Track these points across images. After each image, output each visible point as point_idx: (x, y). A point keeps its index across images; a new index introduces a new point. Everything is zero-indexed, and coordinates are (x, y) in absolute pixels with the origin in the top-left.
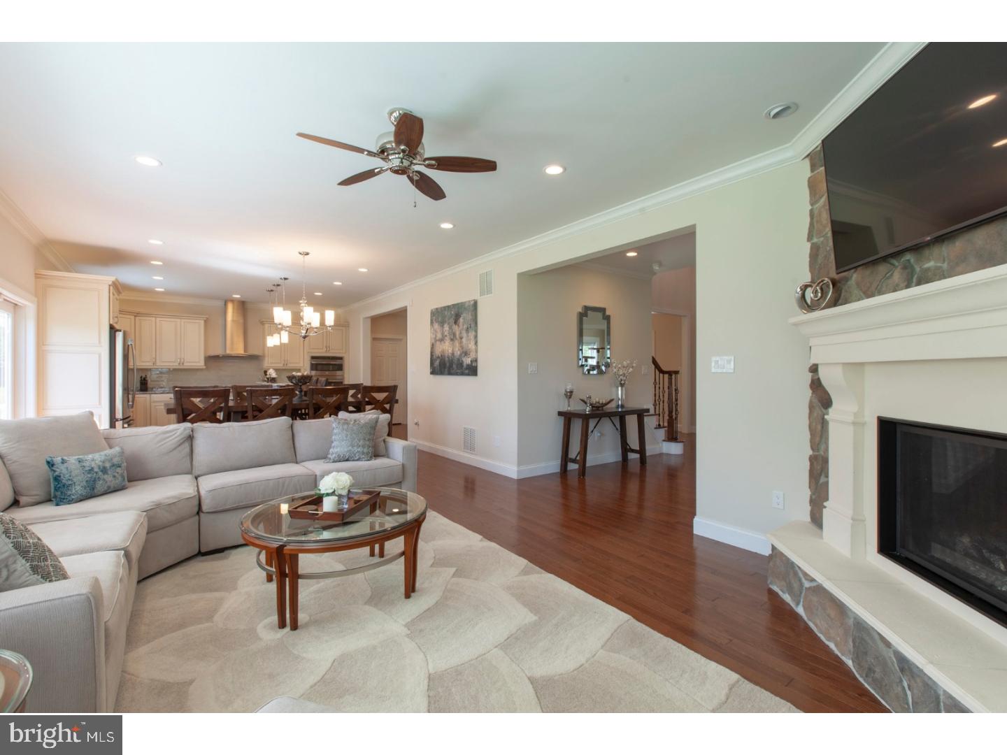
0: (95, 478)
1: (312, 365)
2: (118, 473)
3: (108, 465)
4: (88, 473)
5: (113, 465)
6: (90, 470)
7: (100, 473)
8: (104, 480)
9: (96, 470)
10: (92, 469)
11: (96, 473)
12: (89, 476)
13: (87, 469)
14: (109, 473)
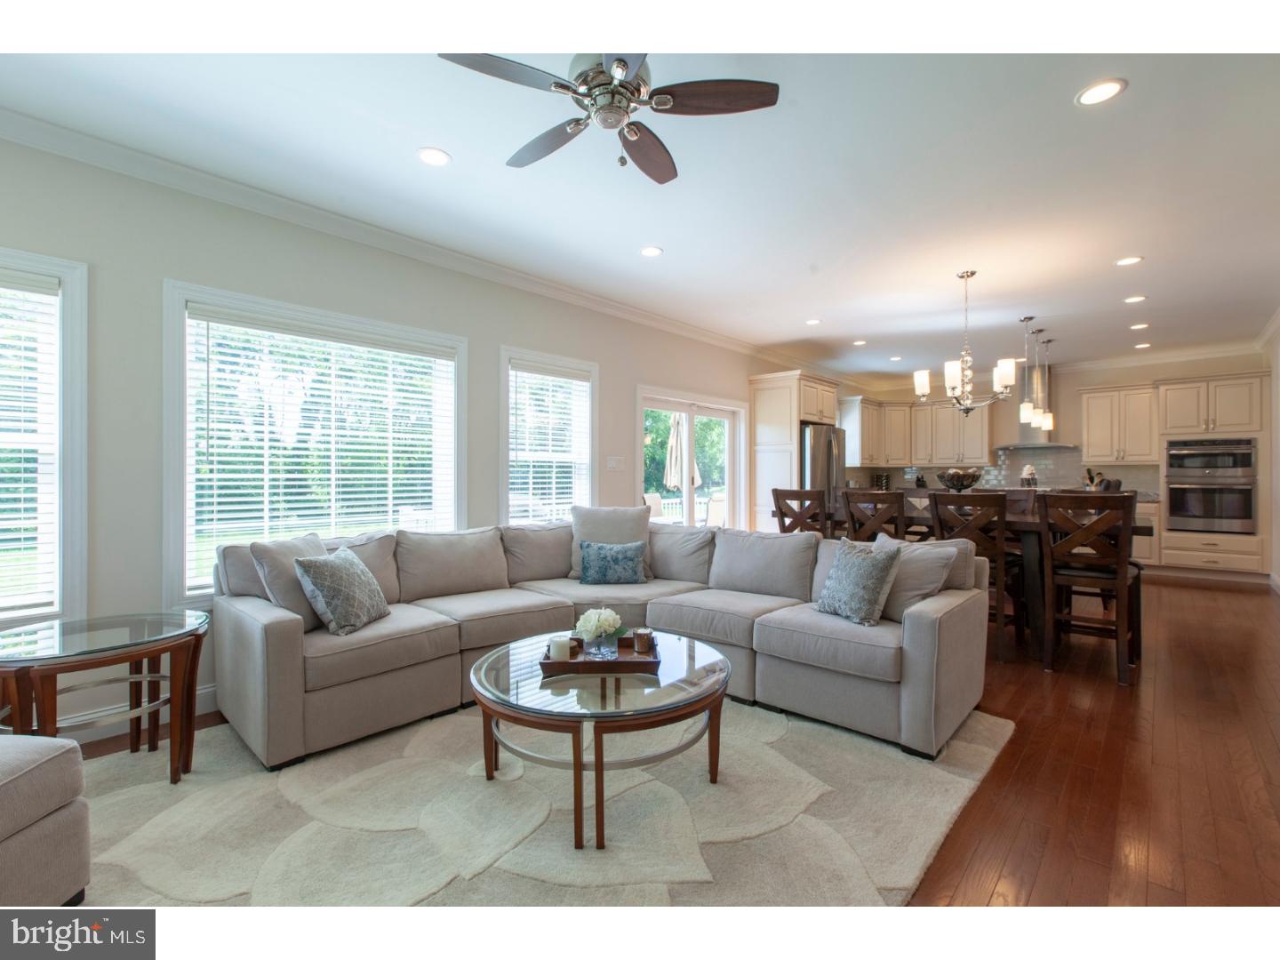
0: (608, 566)
1: (1172, 457)
2: (627, 566)
3: (620, 557)
4: (601, 561)
5: (626, 558)
6: (602, 558)
7: (611, 562)
8: (615, 569)
9: (609, 558)
10: (605, 558)
11: (607, 561)
12: (603, 563)
13: (602, 556)
14: (620, 563)
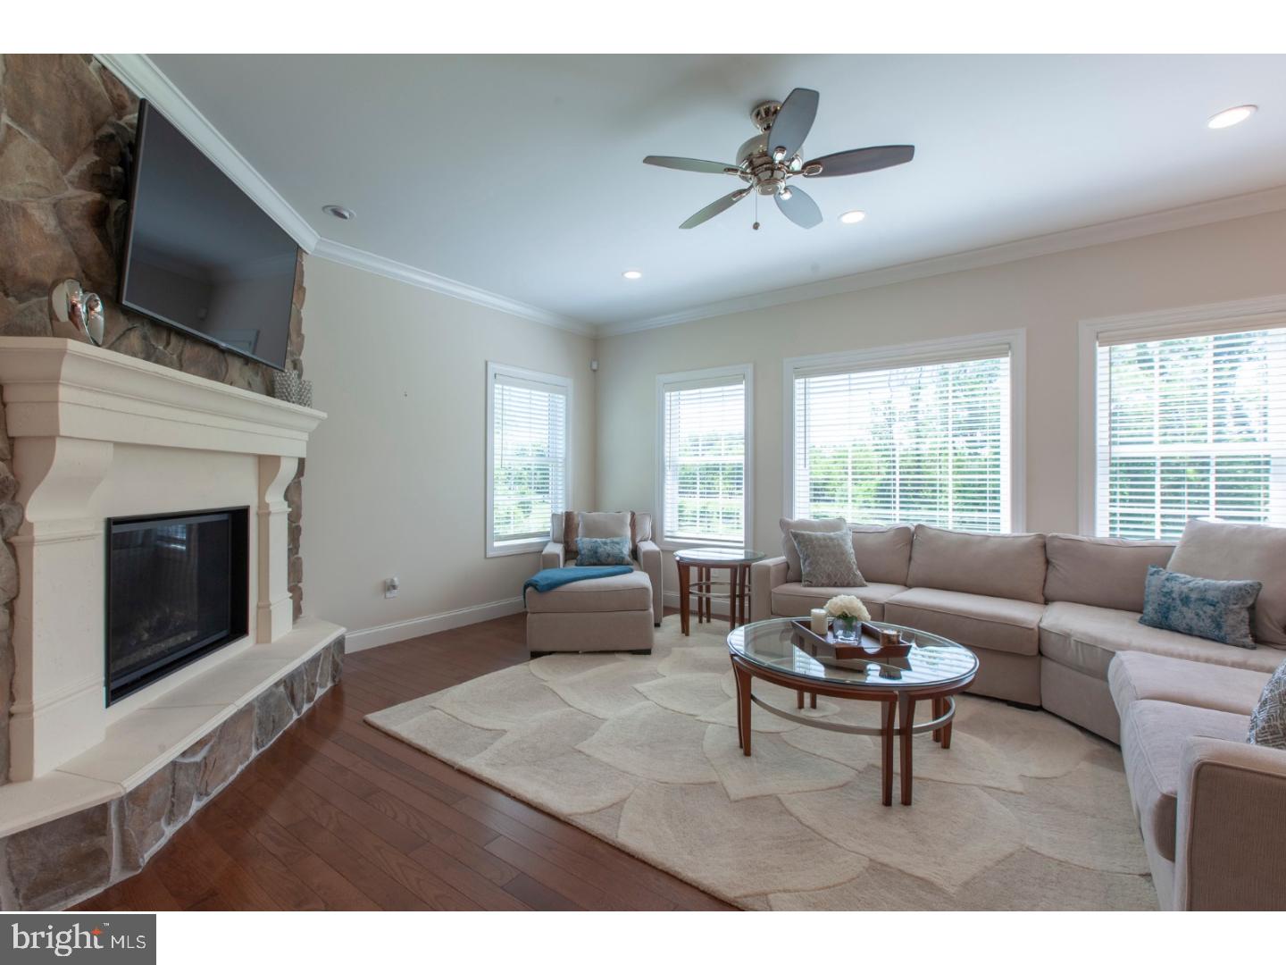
0: (1169, 605)
2: (1205, 612)
4: (1164, 596)
6: (1167, 593)
7: (1178, 602)
8: (1181, 612)
11: (1173, 599)
